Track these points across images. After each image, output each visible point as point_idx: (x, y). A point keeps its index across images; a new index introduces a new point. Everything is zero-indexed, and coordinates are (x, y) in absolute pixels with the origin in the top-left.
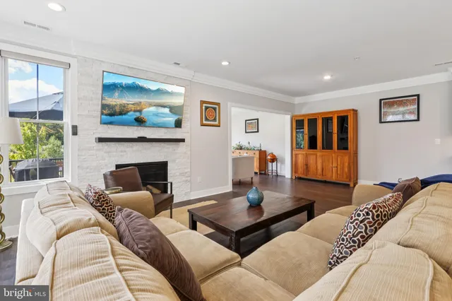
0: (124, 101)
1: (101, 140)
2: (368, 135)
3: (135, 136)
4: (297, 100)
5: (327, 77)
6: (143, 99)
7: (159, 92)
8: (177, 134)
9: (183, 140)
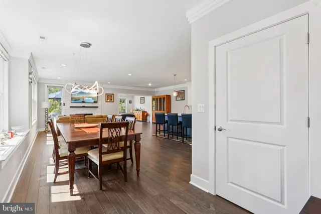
0: (79, 96)
1: (71, 107)
2: (174, 103)
3: (82, 106)
4: (156, 90)
5: (150, 85)
6: (84, 96)
7: (89, 93)
8: (95, 105)
9: (97, 107)
